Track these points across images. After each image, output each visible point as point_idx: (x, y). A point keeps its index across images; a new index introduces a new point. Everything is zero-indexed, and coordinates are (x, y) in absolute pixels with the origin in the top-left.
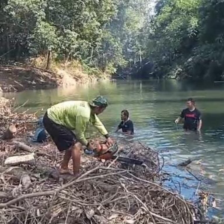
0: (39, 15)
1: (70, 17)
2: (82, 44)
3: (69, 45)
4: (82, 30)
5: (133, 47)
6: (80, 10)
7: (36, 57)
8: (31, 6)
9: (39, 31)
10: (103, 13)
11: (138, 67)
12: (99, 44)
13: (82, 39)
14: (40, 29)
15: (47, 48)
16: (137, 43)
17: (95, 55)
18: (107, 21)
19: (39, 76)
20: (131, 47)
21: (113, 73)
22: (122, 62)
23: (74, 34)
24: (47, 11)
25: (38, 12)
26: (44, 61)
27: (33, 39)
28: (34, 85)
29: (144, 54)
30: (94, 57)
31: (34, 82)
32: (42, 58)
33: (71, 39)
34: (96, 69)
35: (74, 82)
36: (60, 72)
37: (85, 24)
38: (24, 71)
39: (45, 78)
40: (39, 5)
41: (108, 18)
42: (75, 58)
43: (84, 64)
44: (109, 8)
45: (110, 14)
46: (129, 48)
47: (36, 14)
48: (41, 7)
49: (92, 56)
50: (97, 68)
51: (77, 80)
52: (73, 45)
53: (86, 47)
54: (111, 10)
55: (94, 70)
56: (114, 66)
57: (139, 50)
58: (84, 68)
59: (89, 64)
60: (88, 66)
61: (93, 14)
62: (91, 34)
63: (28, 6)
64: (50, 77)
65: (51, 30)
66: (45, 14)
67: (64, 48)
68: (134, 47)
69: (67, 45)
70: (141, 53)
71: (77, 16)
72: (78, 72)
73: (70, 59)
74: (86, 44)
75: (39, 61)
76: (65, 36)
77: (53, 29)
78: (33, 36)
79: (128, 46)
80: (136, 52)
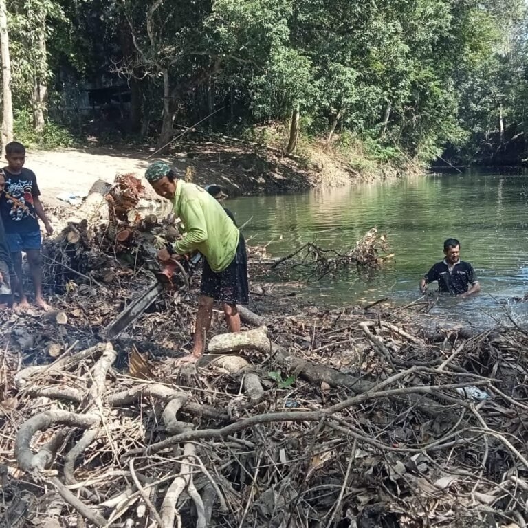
0: (276, 34)
1: (343, 34)
2: (368, 95)
3: (339, 98)
4: (367, 64)
5: (483, 100)
6: (365, 17)
7: (267, 124)
8: (259, 13)
9: (275, 68)
10: (416, 24)
11: (495, 146)
12: (405, 94)
13: (368, 83)
14: (279, 64)
15: (290, 105)
16: (494, 89)
17: (395, 118)
18: (425, 40)
19: (272, 166)
20: (479, 99)
21: (435, 158)
22: (457, 134)
23: (351, 74)
24: (293, 23)
25: (275, 26)
26: (282, 134)
27: (262, 86)
28: (261, 184)
29: (510, 114)
30: (393, 123)
31: (261, 180)
32: (281, 127)
33: (342, 85)
34: (397, 151)
35: (345, 178)
36: (316, 156)
37: (374, 49)
38: (242, 154)
39: (285, 170)
40: (276, 11)
41: (428, 33)
42: (351, 126)
43: (369, 139)
44: (430, 11)
45: (433, 25)
46: (474, 102)
47: (271, 30)
48: (280, 15)
49: (387, 121)
50: (397, 148)
51: (352, 175)
52: (347, 97)
53: (377, 101)
54: (436, 16)
55: (392, 154)
56: (438, 144)
57: (498, 105)
58: (368, 149)
59: (380, 139)
60: (378, 142)
61: (394, 26)
62: (388, 72)
63: (253, 14)
64: (295, 169)
65: (300, 64)
66: (289, 30)
67: (328, 104)
68: (487, 98)
69: (334, 98)
70: (502, 112)
71: (358, 33)
72: (355, 157)
73: (338, 126)
74: (377, 93)
75: (273, 134)
76: (330, 78)
77: (305, 62)
78: (263, 79)
79: (472, 97)
80: (491, 109)
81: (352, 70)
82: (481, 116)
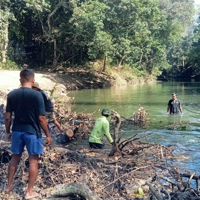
0: (98, 26)
1: (125, 26)
2: (134, 50)
3: (123, 51)
4: (134, 38)
6: (133, 20)
7: (95, 61)
8: (91, 17)
9: (97, 39)
10: (153, 23)
11: (181, 71)
12: (149, 50)
13: (135, 46)
14: (99, 37)
15: (103, 53)
16: (181, 49)
17: (144, 59)
18: (157, 29)
19: (96, 77)
20: (175, 53)
21: (159, 75)
22: (167, 66)
23: (128, 42)
24: (105, 22)
25: (98, 23)
26: (100, 65)
27: (92, 46)
28: (92, 84)
29: (186, 59)
30: (143, 62)
31: (92, 82)
32: (100, 62)
33: (124, 46)
34: (144, 72)
35: (125, 82)
36: (113, 74)
37: (136, 33)
38: (85, 73)
39: (102, 79)
40: (98, 17)
41: (158, 27)
42: (127, 63)
43: (134, 67)
44: (159, 18)
45: (160, 24)
46: (173, 54)
47: (96, 24)
48: (100, 18)
49: (140, 61)
50: (144, 71)
51: (128, 81)
52: (126, 51)
53: (138, 53)
54: (161, 20)
55: (143, 73)
56: (160, 69)
57: (182, 56)
58: (134, 71)
59: (138, 68)
60: (137, 69)
61: (145, 24)
62: (142, 42)
63: (89, 18)
64: (105, 78)
65: (108, 38)
66: (103, 25)
67: (119, 54)
68: (178, 53)
69: (121, 51)
70: (184, 58)
71: (131, 26)
72: (128, 74)
73: (122, 63)
74: (138, 50)
75: (97, 65)
76: (119, 43)
77: (109, 37)
78: (92, 43)
79: (172, 52)
80: (180, 57)
81: (128, 40)
82: (176, 60)
